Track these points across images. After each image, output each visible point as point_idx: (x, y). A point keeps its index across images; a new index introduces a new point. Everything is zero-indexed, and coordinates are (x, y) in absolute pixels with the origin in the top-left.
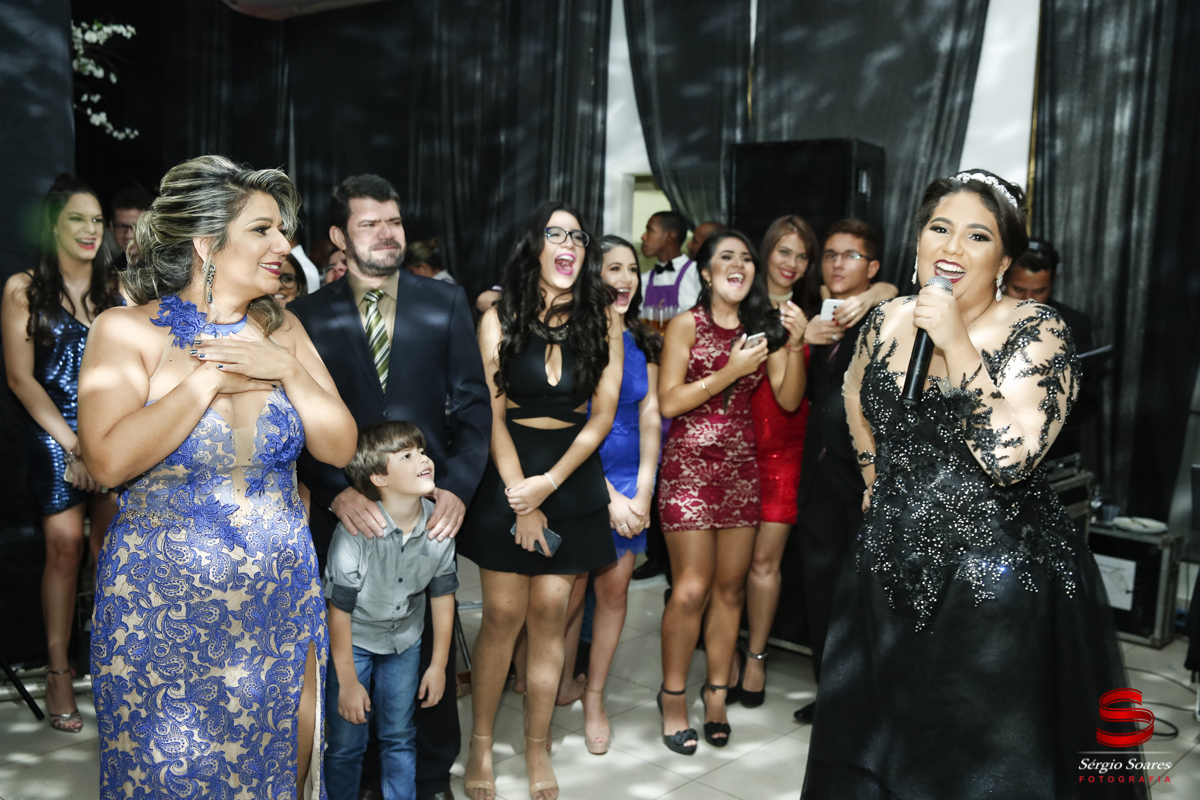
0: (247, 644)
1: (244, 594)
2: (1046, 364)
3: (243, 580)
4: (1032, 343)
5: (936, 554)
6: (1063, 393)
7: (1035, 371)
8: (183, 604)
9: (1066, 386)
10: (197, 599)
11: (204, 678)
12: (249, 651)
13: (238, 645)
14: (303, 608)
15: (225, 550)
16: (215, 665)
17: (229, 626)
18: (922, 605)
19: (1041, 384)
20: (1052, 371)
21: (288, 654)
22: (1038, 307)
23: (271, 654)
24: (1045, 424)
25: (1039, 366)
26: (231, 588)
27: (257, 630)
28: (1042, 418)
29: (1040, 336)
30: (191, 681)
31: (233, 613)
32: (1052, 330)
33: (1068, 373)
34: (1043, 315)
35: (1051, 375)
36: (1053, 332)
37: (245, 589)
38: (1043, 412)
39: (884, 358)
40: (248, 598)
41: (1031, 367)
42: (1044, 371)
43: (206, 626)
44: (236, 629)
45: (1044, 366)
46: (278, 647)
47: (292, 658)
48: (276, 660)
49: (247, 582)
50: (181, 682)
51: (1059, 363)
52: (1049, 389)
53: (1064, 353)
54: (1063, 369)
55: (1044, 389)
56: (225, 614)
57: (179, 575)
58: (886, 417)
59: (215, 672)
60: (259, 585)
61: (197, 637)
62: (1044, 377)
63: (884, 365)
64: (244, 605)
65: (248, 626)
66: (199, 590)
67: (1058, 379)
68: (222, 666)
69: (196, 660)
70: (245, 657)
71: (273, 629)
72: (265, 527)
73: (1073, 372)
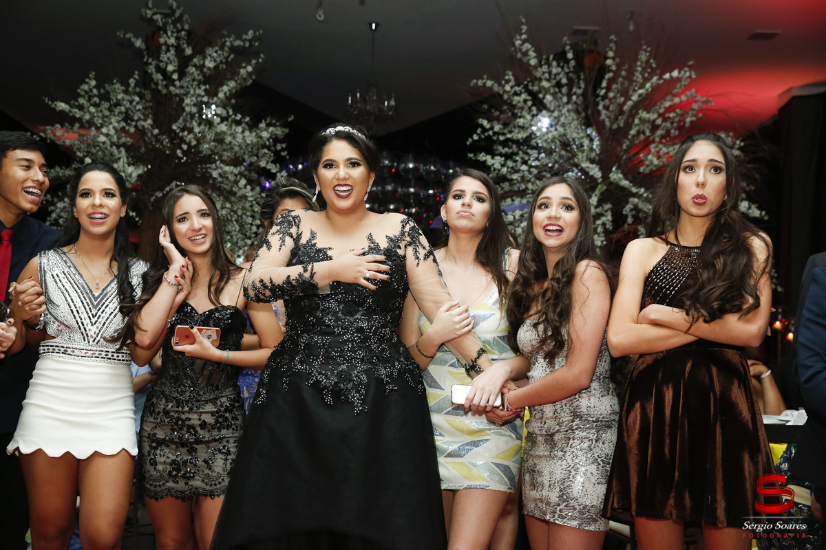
5: (358, 363)
18: (355, 396)
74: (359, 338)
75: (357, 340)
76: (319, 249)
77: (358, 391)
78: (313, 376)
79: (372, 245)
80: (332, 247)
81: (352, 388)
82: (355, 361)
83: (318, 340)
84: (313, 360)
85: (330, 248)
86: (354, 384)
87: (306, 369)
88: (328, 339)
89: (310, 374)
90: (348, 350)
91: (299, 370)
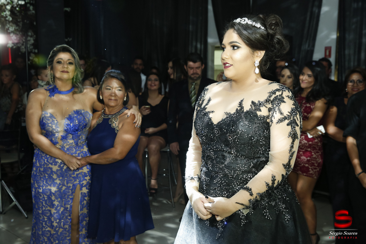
0: (58, 181)
1: (57, 167)
2: (289, 114)
3: (57, 163)
4: (282, 103)
6: (298, 126)
7: (285, 118)
8: (43, 167)
9: (298, 123)
10: (45, 166)
12: (58, 183)
13: (55, 181)
14: (77, 175)
16: (49, 185)
17: (53, 175)
19: (288, 125)
20: (292, 117)
21: (70, 187)
22: (280, 85)
23: (65, 186)
24: (292, 143)
25: (286, 116)
26: (54, 165)
27: (61, 178)
28: (290, 140)
29: (284, 100)
30: (44, 188)
31: (54, 172)
32: (288, 96)
33: (298, 116)
34: (282, 88)
35: (292, 119)
36: (289, 97)
37: (57, 166)
38: (290, 138)
39: (205, 106)
40: (59, 169)
41: (283, 117)
42: (289, 118)
43: (47, 174)
44: (55, 176)
45: (289, 116)
46: (67, 184)
47: (71, 188)
48: (66, 188)
49: (58, 164)
51: (294, 112)
52: (292, 126)
53: (294, 107)
54: (296, 114)
55: (290, 127)
56: (52, 172)
57: (42, 159)
58: (205, 132)
59: (49, 187)
60: (62, 165)
61: (45, 176)
62: (289, 120)
63: (205, 108)
64: (57, 170)
65: (58, 177)
66: (46, 164)
67: (295, 120)
68: (51, 186)
69: (45, 183)
70: (57, 185)
71: (66, 179)
72: (65, 149)
73: (300, 115)
76: (206, 112)
85: (212, 112)
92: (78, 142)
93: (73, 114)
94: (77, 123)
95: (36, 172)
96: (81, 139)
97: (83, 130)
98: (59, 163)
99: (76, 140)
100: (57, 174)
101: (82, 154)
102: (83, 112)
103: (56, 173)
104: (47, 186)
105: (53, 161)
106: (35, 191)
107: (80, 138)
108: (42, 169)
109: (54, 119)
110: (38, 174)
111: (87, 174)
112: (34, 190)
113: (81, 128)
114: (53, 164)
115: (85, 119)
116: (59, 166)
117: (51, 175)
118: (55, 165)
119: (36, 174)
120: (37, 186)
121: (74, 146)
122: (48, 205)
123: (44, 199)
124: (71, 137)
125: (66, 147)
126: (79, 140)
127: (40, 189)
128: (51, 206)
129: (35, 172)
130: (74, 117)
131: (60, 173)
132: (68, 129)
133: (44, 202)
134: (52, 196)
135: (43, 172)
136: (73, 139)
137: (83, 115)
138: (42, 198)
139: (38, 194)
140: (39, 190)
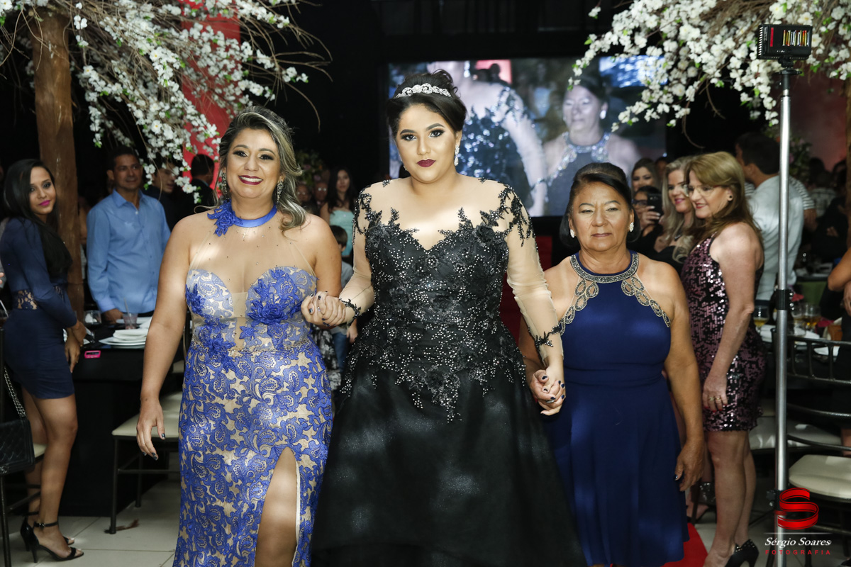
0: (238, 438)
1: (235, 404)
3: (233, 394)
5: (451, 363)
10: (208, 401)
11: (214, 453)
13: (232, 437)
14: (283, 424)
15: (223, 372)
16: (219, 447)
17: (227, 423)
18: (447, 401)
26: (226, 398)
31: (228, 414)
37: (235, 400)
39: (391, 223)
40: (239, 407)
43: (214, 420)
44: (230, 425)
46: (259, 445)
48: (256, 454)
49: (236, 395)
50: (201, 452)
56: (224, 414)
59: (219, 452)
60: (245, 399)
61: (208, 425)
63: (395, 226)
64: (235, 410)
65: (239, 426)
66: (209, 395)
68: (222, 449)
69: (208, 440)
70: (236, 447)
72: (253, 360)
74: (452, 335)
75: (450, 338)
76: (404, 232)
77: (450, 396)
78: (401, 376)
79: (463, 223)
80: (417, 228)
81: (444, 392)
82: (447, 361)
83: (407, 336)
84: (403, 358)
85: (415, 230)
86: (445, 387)
87: (394, 367)
88: (418, 336)
89: (399, 373)
90: (440, 350)
91: (387, 368)
92: (282, 342)
93: (269, 280)
94: (278, 302)
95: (187, 415)
96: (290, 334)
97: (292, 316)
98: (238, 394)
99: (276, 337)
100: (234, 419)
101: (293, 372)
102: (292, 272)
103: (233, 417)
104: (215, 449)
105: (224, 389)
106: (188, 459)
107: (288, 333)
108: (201, 408)
109: (221, 287)
110: (192, 420)
111: (309, 424)
112: (184, 457)
113: (288, 313)
114: (225, 395)
115: (297, 290)
116: (240, 401)
117: (223, 423)
118: (230, 398)
119: (189, 418)
120: (190, 449)
121: (274, 352)
122: (216, 494)
123: (210, 479)
124: (266, 330)
125: (254, 354)
126: (286, 338)
127: (200, 456)
128: (225, 498)
129: (185, 415)
130: (269, 286)
131: (243, 418)
132: (255, 314)
133: (208, 487)
134: (226, 474)
135: (204, 413)
136: (270, 334)
137: (292, 282)
138: (204, 476)
139: (193, 468)
140: (196, 457)
